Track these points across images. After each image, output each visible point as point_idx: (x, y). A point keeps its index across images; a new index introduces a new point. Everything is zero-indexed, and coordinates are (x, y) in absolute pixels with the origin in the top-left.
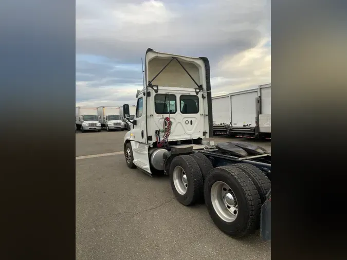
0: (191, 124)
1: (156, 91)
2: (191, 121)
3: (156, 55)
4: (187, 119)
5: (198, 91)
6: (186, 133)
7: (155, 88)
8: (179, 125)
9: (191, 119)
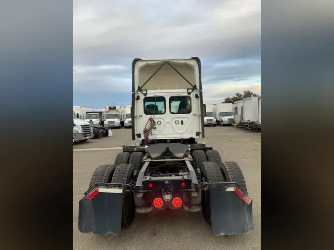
0: (182, 124)
1: (145, 95)
3: (146, 63)
4: (176, 119)
5: (190, 91)
6: (175, 133)
8: (168, 124)
9: (182, 119)
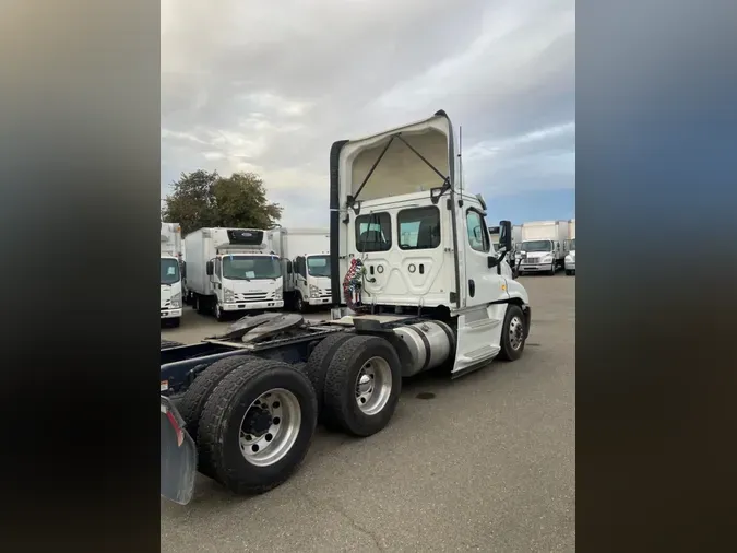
0: (422, 272)
1: (357, 211)
2: (421, 266)
3: (360, 145)
5: (436, 194)
6: (410, 293)
7: (356, 207)
8: (395, 272)
9: (422, 262)
